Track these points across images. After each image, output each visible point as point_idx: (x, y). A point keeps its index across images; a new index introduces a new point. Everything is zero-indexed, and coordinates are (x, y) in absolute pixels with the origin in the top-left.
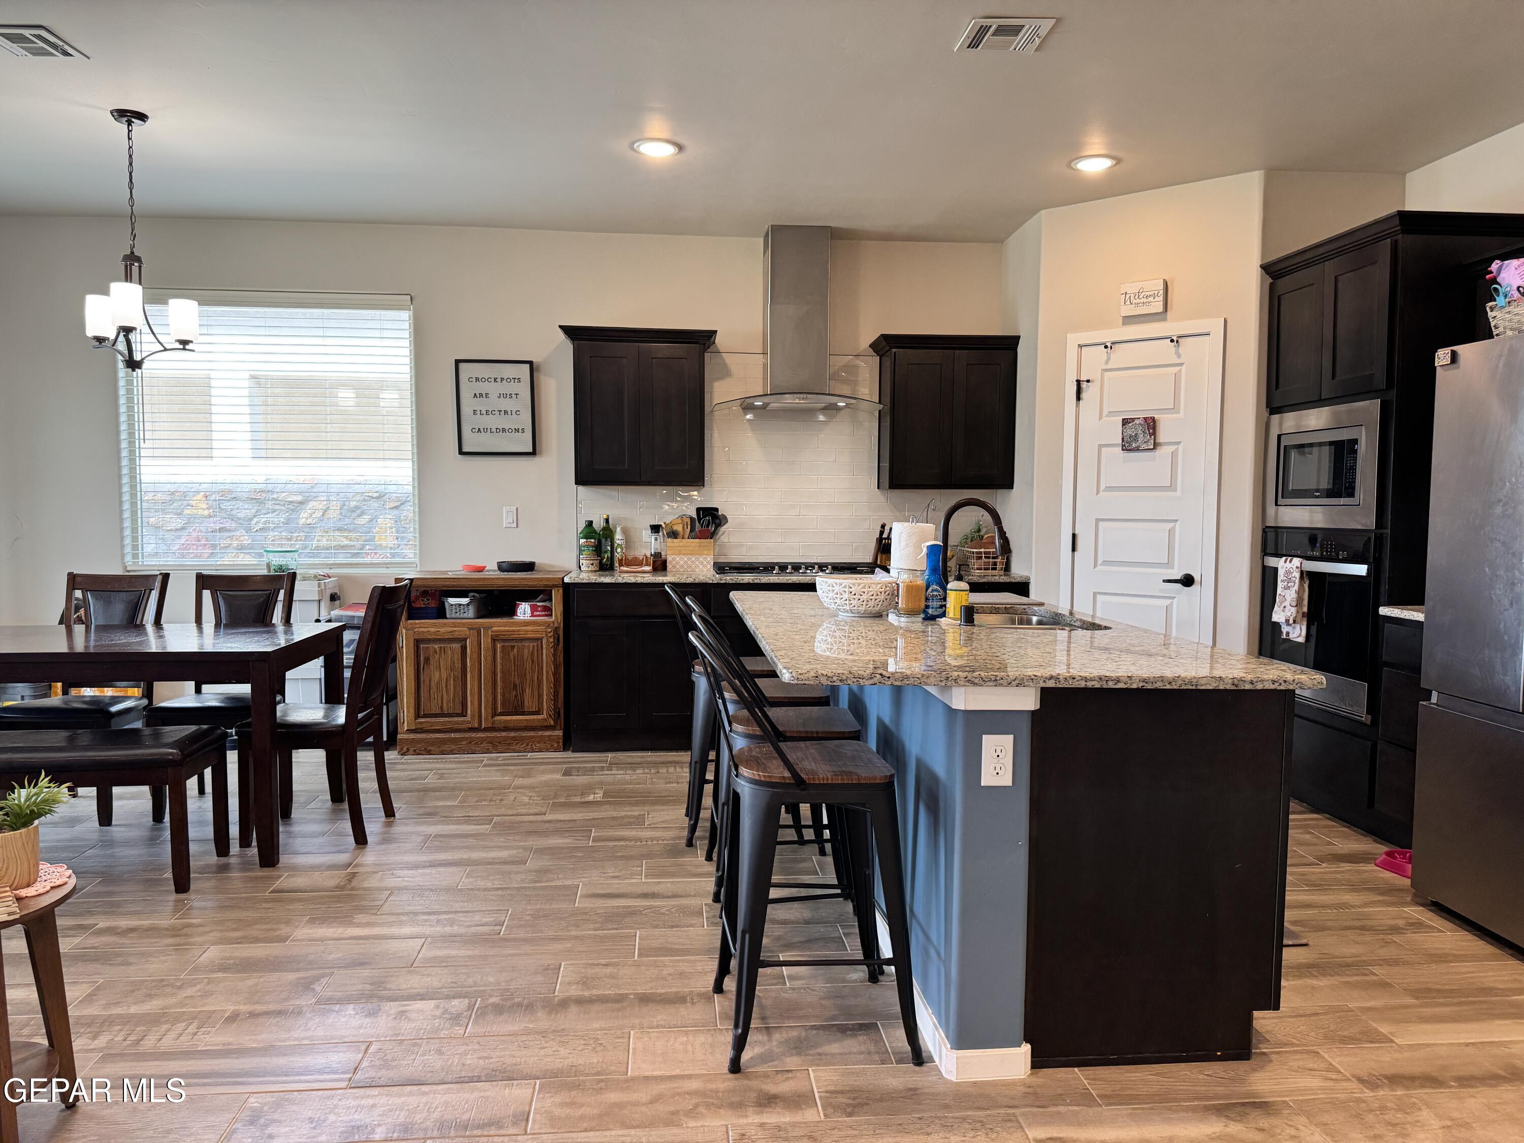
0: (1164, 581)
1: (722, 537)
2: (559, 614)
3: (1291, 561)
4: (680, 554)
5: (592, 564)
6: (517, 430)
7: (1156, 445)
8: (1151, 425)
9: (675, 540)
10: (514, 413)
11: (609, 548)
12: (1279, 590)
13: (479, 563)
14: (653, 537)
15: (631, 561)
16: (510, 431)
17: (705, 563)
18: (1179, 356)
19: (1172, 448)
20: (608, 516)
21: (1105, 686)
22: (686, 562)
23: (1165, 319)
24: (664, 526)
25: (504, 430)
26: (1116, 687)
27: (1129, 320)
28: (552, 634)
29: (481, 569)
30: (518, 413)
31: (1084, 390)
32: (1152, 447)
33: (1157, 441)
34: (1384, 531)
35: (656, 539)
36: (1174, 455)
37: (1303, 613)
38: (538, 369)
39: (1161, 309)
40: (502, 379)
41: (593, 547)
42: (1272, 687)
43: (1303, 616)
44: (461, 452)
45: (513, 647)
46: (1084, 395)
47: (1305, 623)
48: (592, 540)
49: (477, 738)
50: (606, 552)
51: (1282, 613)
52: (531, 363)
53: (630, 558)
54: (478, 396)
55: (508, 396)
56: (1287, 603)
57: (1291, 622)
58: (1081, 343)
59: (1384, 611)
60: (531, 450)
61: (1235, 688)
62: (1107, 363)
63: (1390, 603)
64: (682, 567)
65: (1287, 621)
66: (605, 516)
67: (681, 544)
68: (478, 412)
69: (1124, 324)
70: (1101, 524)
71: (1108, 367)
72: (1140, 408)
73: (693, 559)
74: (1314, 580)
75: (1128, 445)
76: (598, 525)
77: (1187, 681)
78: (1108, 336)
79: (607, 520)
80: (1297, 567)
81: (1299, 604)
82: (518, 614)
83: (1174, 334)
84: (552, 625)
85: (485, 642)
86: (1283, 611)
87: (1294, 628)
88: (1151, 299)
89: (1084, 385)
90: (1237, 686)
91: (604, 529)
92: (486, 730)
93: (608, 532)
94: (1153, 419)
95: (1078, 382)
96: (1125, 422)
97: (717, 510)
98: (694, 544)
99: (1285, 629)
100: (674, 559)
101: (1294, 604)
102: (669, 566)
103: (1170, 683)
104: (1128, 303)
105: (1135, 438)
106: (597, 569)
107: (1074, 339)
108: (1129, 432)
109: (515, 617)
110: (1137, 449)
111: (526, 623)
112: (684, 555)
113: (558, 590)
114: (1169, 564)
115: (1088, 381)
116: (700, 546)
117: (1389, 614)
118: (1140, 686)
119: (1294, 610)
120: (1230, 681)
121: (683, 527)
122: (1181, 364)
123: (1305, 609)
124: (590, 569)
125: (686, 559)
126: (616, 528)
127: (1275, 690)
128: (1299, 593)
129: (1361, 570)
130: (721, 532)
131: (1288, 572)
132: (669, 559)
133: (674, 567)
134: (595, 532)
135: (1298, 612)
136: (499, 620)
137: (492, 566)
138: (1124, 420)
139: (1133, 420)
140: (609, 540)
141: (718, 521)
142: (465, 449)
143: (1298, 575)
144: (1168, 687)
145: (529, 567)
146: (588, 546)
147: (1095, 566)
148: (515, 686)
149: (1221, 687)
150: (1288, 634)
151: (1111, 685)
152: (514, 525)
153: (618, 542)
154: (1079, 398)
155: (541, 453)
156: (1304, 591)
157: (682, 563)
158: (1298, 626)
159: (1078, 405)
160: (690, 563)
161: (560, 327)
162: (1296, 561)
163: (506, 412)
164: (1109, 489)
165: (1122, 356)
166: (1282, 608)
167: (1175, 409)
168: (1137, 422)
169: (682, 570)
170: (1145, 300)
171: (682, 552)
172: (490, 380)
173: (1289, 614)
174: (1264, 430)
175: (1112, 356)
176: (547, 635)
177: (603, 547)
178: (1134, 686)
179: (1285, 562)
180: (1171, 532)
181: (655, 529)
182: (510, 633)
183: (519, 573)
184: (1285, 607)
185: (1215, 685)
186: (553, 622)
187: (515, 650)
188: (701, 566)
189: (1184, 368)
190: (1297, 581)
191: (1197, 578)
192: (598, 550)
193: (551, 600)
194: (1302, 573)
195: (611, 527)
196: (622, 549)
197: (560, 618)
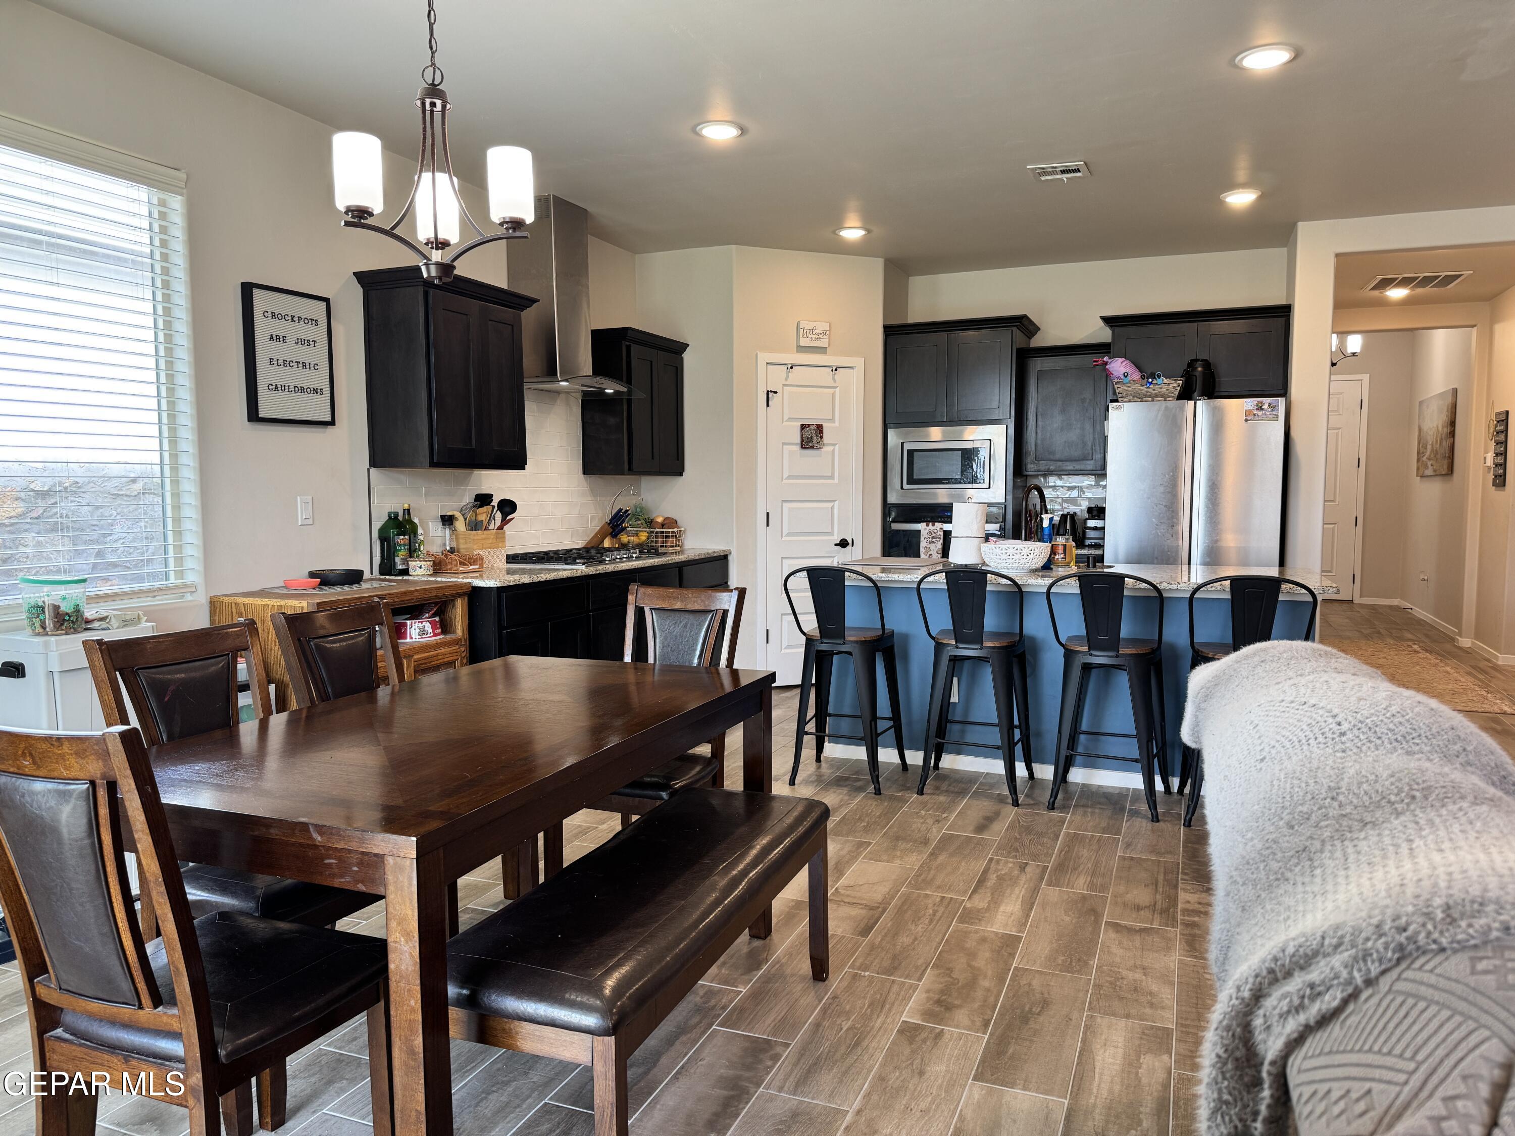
2: (464, 628)
3: (930, 525)
4: (483, 548)
6: (318, 391)
7: (823, 445)
9: (478, 533)
10: (312, 367)
12: (923, 543)
14: (447, 531)
16: (310, 391)
17: (501, 556)
18: (836, 381)
20: (409, 506)
22: (487, 557)
23: (825, 353)
25: (302, 390)
27: (801, 349)
30: (316, 367)
31: (772, 399)
32: (819, 446)
33: (823, 442)
36: (833, 452)
39: (827, 345)
40: (299, 318)
44: (252, 417)
46: (770, 403)
52: (327, 301)
54: (275, 338)
55: (306, 343)
56: (933, 552)
58: (768, 361)
60: (329, 419)
62: (786, 379)
66: (407, 507)
67: (483, 537)
68: (275, 362)
69: (798, 351)
70: (786, 504)
71: (787, 383)
72: (812, 418)
73: (492, 553)
75: (805, 444)
78: (789, 359)
79: (409, 512)
80: (941, 529)
82: (411, 636)
84: (459, 642)
88: (821, 336)
89: (771, 395)
94: (820, 426)
95: (767, 391)
96: (803, 427)
98: (492, 536)
104: (805, 336)
105: (810, 439)
106: (432, 572)
107: (764, 357)
108: (807, 434)
110: (812, 447)
111: (439, 645)
112: (485, 548)
113: (464, 599)
114: (831, 533)
115: (775, 392)
116: (496, 538)
122: (836, 387)
125: (487, 553)
128: (942, 545)
131: (929, 532)
138: (803, 425)
139: (809, 425)
140: (415, 536)
142: (261, 414)
147: (782, 537)
152: (311, 521)
154: (768, 405)
155: (338, 423)
157: (485, 558)
159: (767, 411)
160: (490, 558)
163: (304, 365)
164: (790, 477)
165: (799, 375)
168: (812, 427)
169: (486, 566)
170: (816, 336)
171: (484, 546)
172: (287, 318)
175: (792, 375)
176: (461, 656)
179: (927, 525)
180: (832, 509)
181: (448, 520)
186: (459, 639)
188: (499, 564)
189: (837, 390)
190: (942, 537)
191: (850, 541)
197: (466, 633)
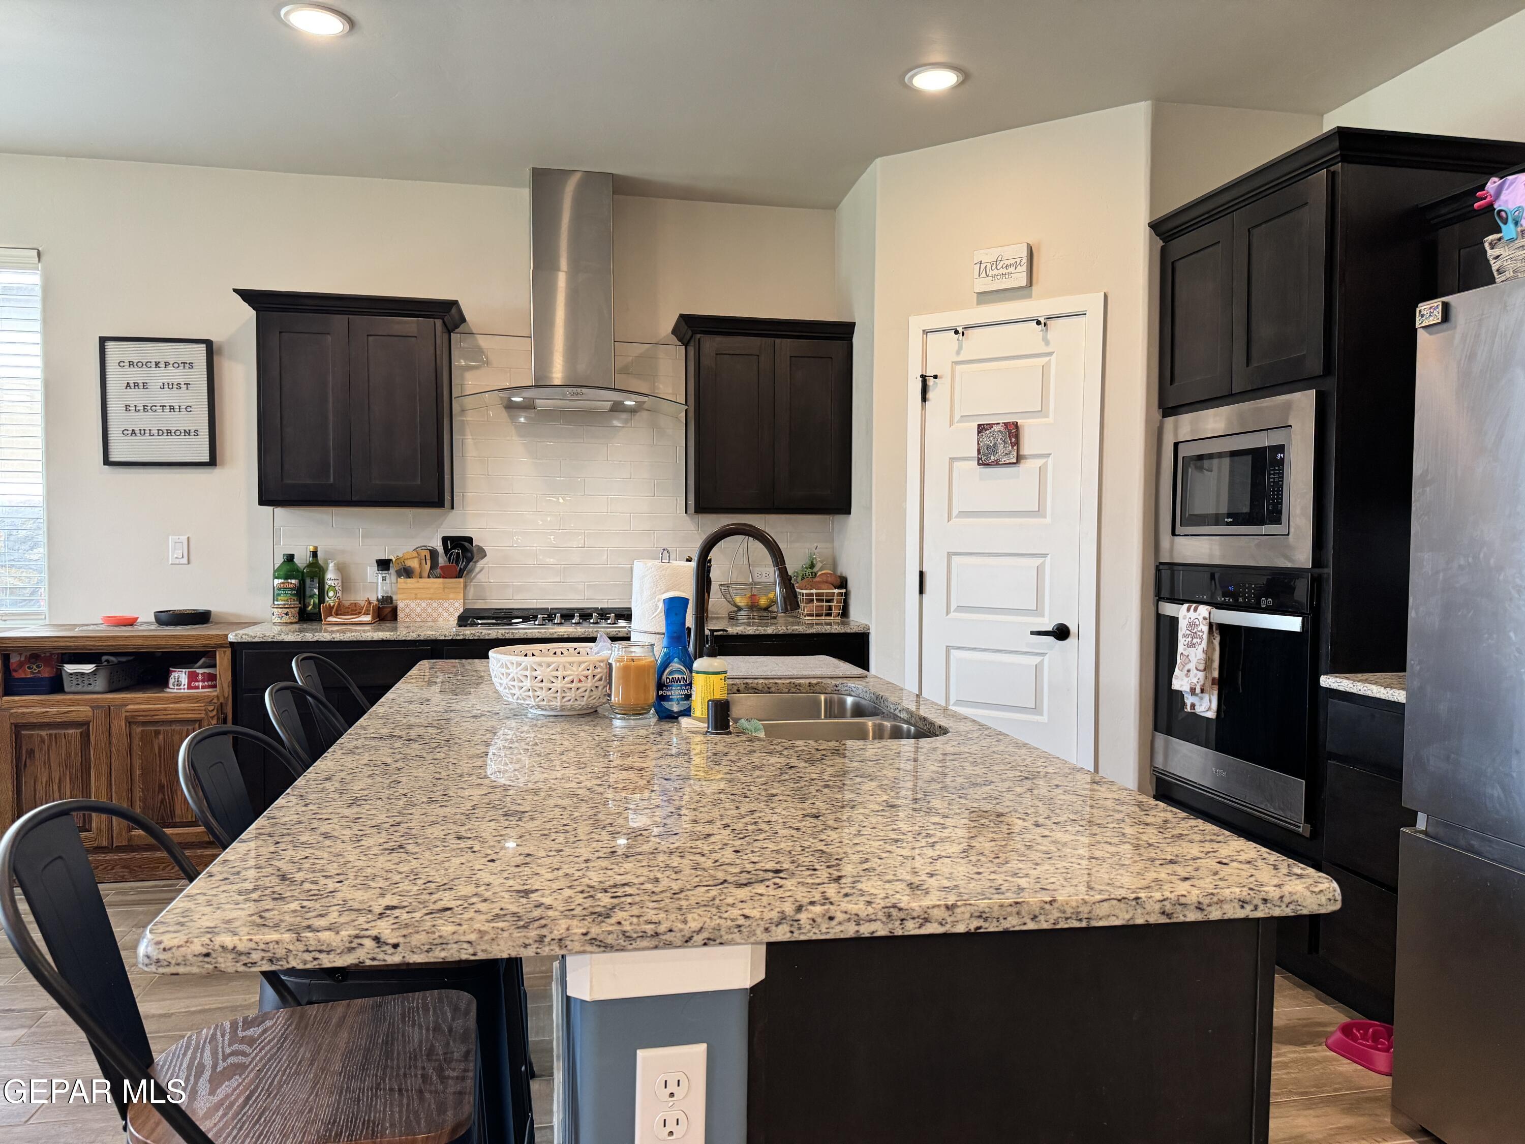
0: (1032, 633)
1: (479, 576)
2: (225, 686)
3: (1195, 610)
4: (416, 599)
5: (287, 614)
6: (187, 433)
7: (1019, 458)
8: (1013, 432)
9: (409, 580)
10: (183, 409)
11: (316, 591)
12: (1181, 648)
13: (126, 612)
14: (380, 576)
15: (348, 608)
16: (178, 433)
17: (451, 610)
18: (1047, 343)
19: (1040, 462)
20: (316, 548)
21: (899, 932)
22: (424, 610)
23: (1029, 296)
24: (394, 560)
25: (169, 432)
26: (923, 931)
27: (985, 297)
28: (214, 713)
29: (131, 622)
30: (189, 409)
31: (931, 388)
32: (1014, 460)
33: (1021, 453)
34: (1326, 570)
35: (384, 579)
36: (1042, 470)
37: (1213, 679)
38: (220, 352)
39: (1024, 283)
40: (166, 364)
41: (292, 590)
42: (1241, 914)
43: (1213, 683)
44: (107, 462)
45: (157, 733)
46: (930, 395)
47: (1216, 693)
48: (293, 581)
49: (106, 861)
50: (312, 596)
51: (1186, 679)
52: (209, 344)
53: (347, 604)
54: (132, 386)
55: (175, 386)
56: (1191, 666)
57: (1198, 691)
58: (928, 327)
59: (1327, 681)
60: (206, 459)
61: (1168, 921)
62: (958, 353)
63: (1337, 669)
64: (419, 615)
65: (1193, 691)
66: (311, 548)
67: (417, 585)
68: (132, 408)
69: (978, 302)
70: (955, 559)
71: (960, 358)
72: (999, 410)
73: (435, 605)
74: (1227, 633)
75: (987, 457)
76: (302, 559)
77: (1069, 911)
78: (959, 319)
79: (315, 554)
80: (1205, 618)
81: (1207, 668)
82: (171, 686)
83: (1041, 314)
84: (215, 701)
85: (119, 725)
86: (1187, 676)
87: (1201, 699)
88: (1012, 269)
89: (931, 382)
90: (1169, 916)
91: (310, 565)
92: (120, 849)
93: (316, 570)
94: (1016, 425)
95: (923, 377)
96: (981, 429)
97: (470, 540)
98: (435, 586)
99: (1189, 700)
100: (407, 606)
101: (1202, 667)
102: (401, 615)
103: (1034, 918)
104: (984, 275)
105: (993, 449)
106: (297, 620)
107: (918, 323)
108: (987, 441)
109: (168, 690)
110: (997, 464)
111: (180, 699)
112: (421, 599)
113: (225, 652)
114: (1038, 611)
115: (935, 377)
116: (444, 588)
117: (1335, 686)
118: (972, 927)
119: (1201, 675)
120: (1157, 907)
121: (420, 564)
122: (1051, 354)
123: (1216, 674)
124: (284, 620)
125: (424, 605)
126: (328, 564)
127: (1246, 920)
128: (1208, 652)
129: (1292, 624)
130: (477, 570)
131: (1192, 625)
132: (401, 605)
133: (408, 616)
134: (297, 570)
135: (1206, 677)
136: (140, 695)
137: (146, 616)
138: (979, 425)
139: (991, 426)
140: (316, 580)
141: (469, 555)
142: (114, 457)
143: (1206, 629)
144: (1031, 926)
145: (201, 618)
146: (285, 589)
147: (948, 613)
148: (161, 787)
149: (1140, 921)
150: (1193, 706)
151: (912, 929)
152: (185, 561)
153: (329, 582)
154: (924, 399)
155: (223, 464)
156: (1214, 649)
157: (418, 610)
158: (1206, 697)
159: (923, 408)
160: (430, 610)
161: (235, 290)
162: (1204, 610)
163: (172, 408)
164: (963, 514)
165: (976, 343)
166: (1185, 672)
167: (1041, 412)
168: (996, 428)
169: (418, 620)
170: (1004, 271)
171: (419, 596)
172: (149, 365)
173: (1195, 681)
174: (1156, 438)
175: (965, 344)
176: (206, 714)
177: (308, 593)
178: (961, 928)
179: (1188, 610)
180: (1039, 570)
181: (383, 565)
182: (152, 713)
183: (179, 628)
184: (1189, 671)
185: (1127, 917)
186: (218, 697)
187: (161, 737)
188: (446, 615)
189: (1053, 358)
190: (1205, 636)
191: (1073, 629)
192: (301, 593)
193: (214, 666)
194: (1211, 625)
195: (321, 562)
196: (336, 592)
197: (228, 691)
